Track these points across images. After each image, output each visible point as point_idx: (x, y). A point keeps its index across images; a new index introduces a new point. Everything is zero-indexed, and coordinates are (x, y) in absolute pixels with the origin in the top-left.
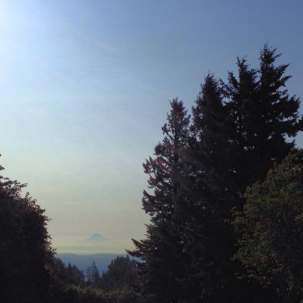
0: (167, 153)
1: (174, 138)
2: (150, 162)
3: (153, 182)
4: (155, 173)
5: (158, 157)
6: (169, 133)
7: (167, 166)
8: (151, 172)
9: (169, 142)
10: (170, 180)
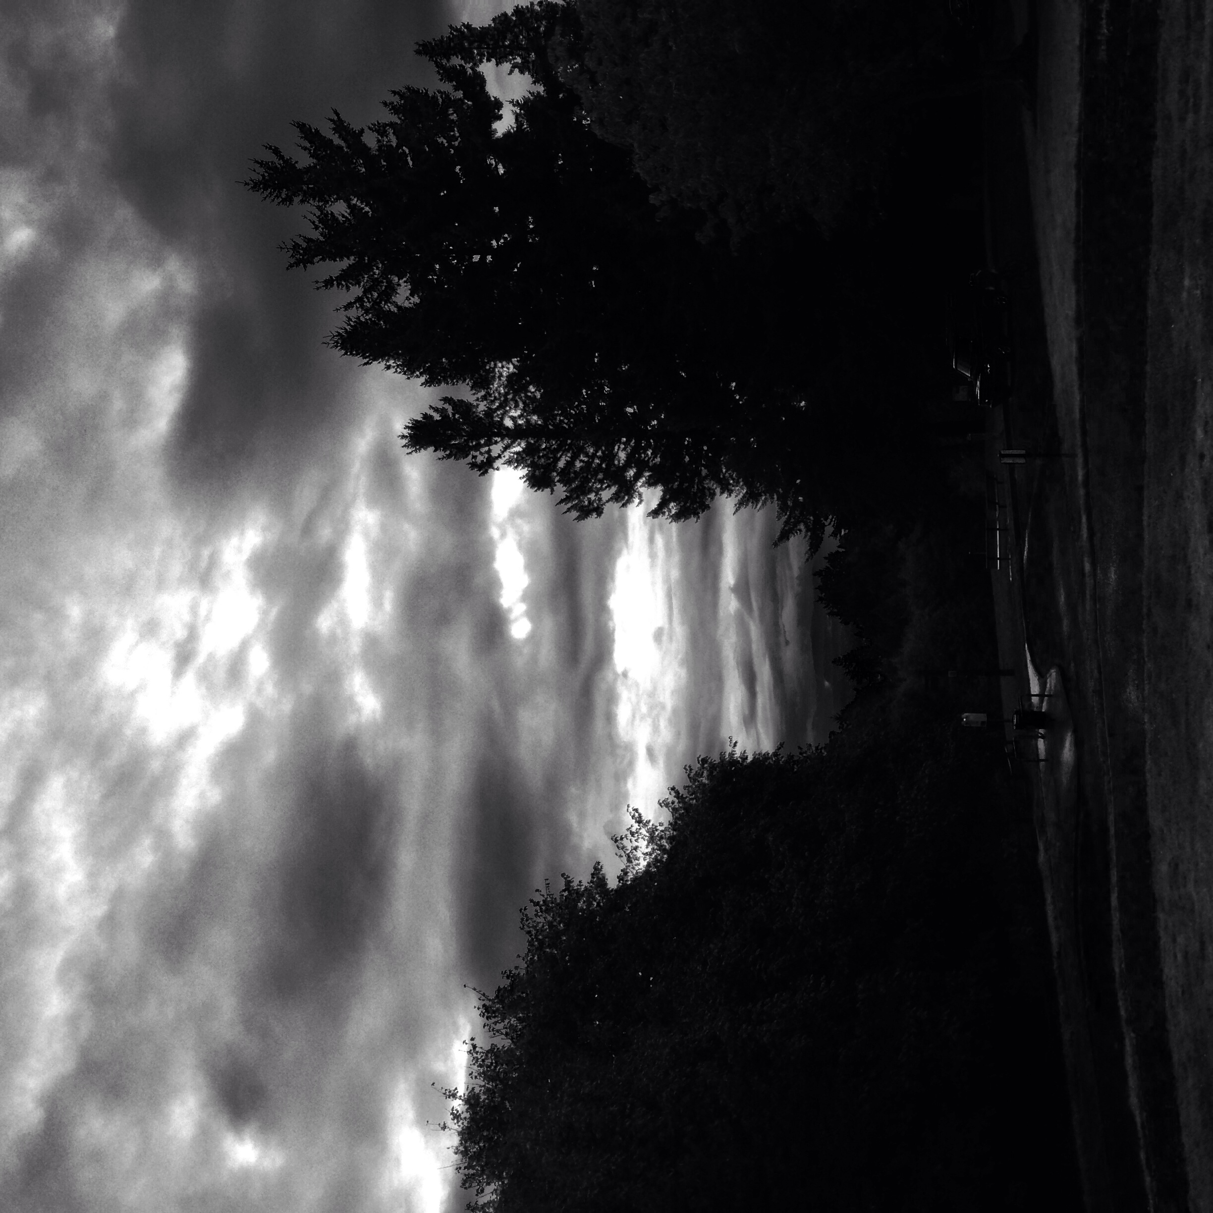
0: (549, 458)
1: (507, 441)
2: (574, 503)
4: (601, 489)
5: (558, 481)
6: (494, 454)
8: (600, 499)
9: (518, 453)
10: (619, 447)
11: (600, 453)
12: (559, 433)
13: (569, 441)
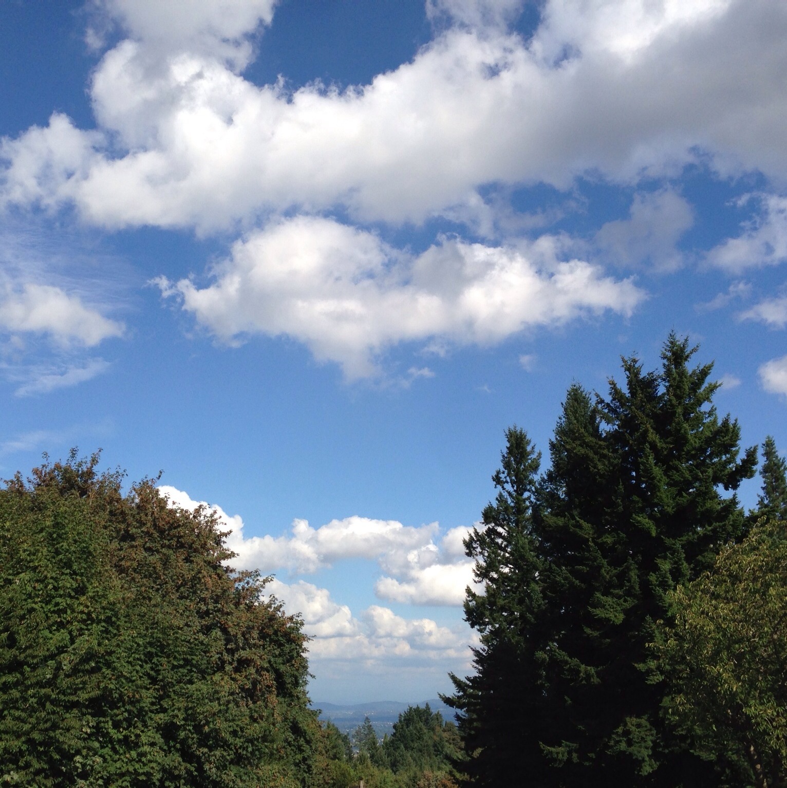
0: (503, 521)
1: (514, 494)
2: (475, 538)
3: (482, 573)
4: (484, 556)
5: (489, 528)
6: (506, 485)
7: (505, 543)
8: (476, 555)
9: (506, 502)
13: (515, 534)
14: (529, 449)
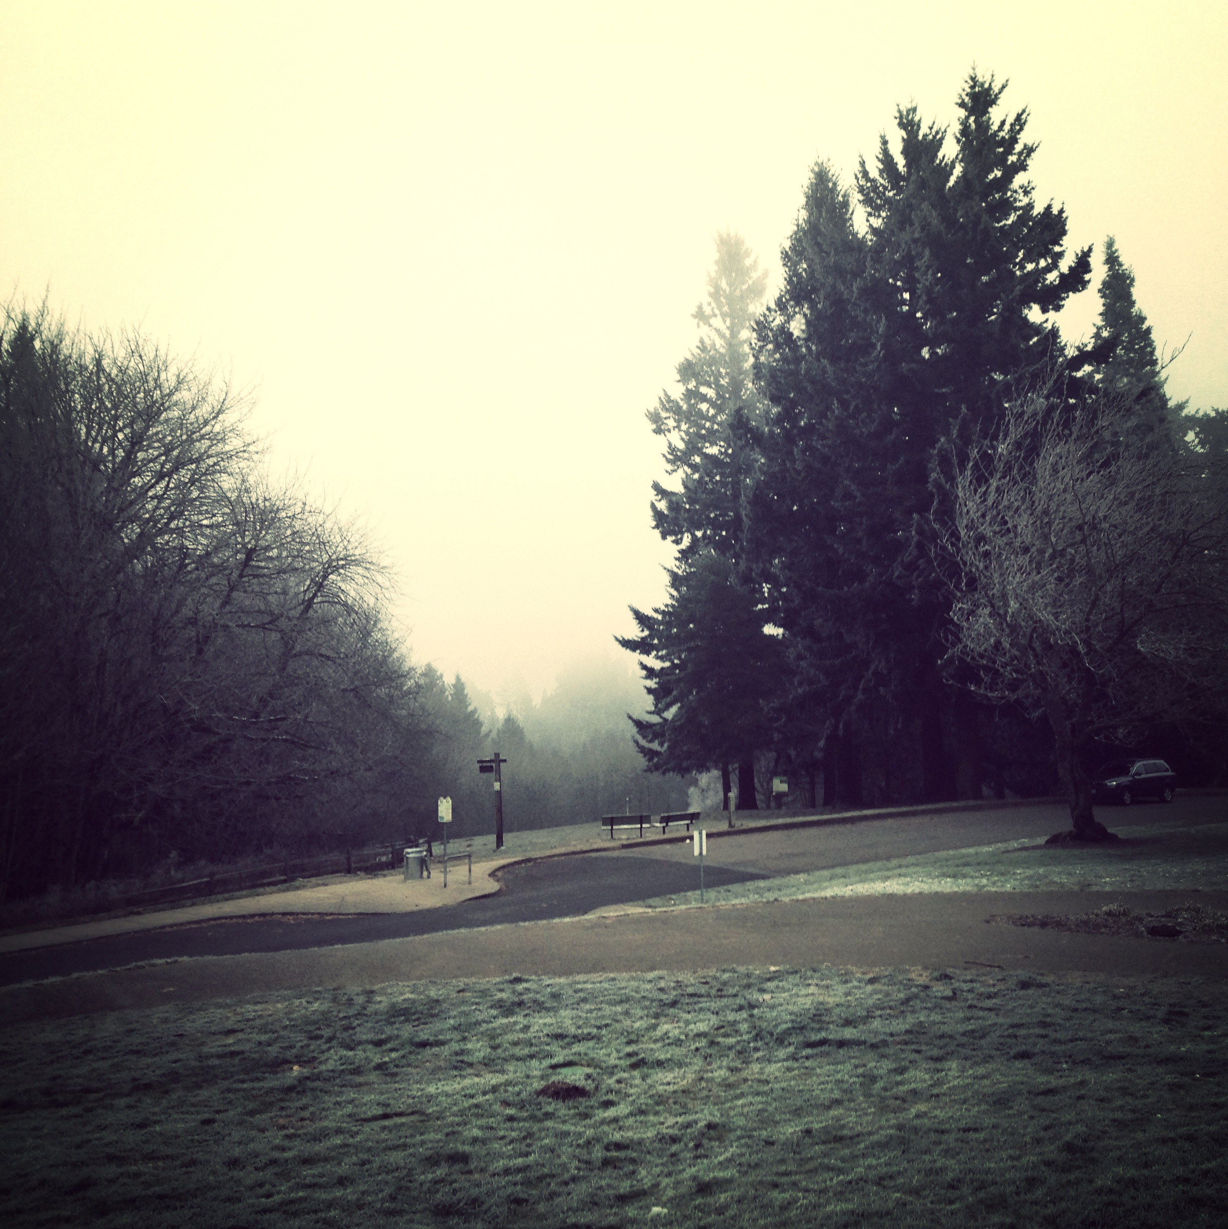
0: (710, 377)
1: (727, 333)
2: (666, 404)
3: (677, 458)
4: (680, 430)
5: (687, 388)
6: (713, 321)
7: (712, 412)
8: (669, 431)
10: (723, 447)
11: (716, 427)
12: (736, 386)
13: (727, 396)
14: (748, 262)
